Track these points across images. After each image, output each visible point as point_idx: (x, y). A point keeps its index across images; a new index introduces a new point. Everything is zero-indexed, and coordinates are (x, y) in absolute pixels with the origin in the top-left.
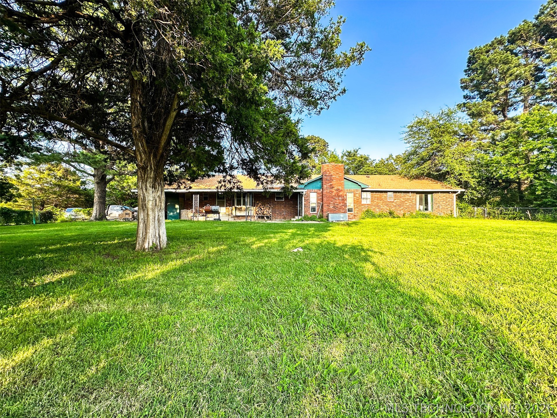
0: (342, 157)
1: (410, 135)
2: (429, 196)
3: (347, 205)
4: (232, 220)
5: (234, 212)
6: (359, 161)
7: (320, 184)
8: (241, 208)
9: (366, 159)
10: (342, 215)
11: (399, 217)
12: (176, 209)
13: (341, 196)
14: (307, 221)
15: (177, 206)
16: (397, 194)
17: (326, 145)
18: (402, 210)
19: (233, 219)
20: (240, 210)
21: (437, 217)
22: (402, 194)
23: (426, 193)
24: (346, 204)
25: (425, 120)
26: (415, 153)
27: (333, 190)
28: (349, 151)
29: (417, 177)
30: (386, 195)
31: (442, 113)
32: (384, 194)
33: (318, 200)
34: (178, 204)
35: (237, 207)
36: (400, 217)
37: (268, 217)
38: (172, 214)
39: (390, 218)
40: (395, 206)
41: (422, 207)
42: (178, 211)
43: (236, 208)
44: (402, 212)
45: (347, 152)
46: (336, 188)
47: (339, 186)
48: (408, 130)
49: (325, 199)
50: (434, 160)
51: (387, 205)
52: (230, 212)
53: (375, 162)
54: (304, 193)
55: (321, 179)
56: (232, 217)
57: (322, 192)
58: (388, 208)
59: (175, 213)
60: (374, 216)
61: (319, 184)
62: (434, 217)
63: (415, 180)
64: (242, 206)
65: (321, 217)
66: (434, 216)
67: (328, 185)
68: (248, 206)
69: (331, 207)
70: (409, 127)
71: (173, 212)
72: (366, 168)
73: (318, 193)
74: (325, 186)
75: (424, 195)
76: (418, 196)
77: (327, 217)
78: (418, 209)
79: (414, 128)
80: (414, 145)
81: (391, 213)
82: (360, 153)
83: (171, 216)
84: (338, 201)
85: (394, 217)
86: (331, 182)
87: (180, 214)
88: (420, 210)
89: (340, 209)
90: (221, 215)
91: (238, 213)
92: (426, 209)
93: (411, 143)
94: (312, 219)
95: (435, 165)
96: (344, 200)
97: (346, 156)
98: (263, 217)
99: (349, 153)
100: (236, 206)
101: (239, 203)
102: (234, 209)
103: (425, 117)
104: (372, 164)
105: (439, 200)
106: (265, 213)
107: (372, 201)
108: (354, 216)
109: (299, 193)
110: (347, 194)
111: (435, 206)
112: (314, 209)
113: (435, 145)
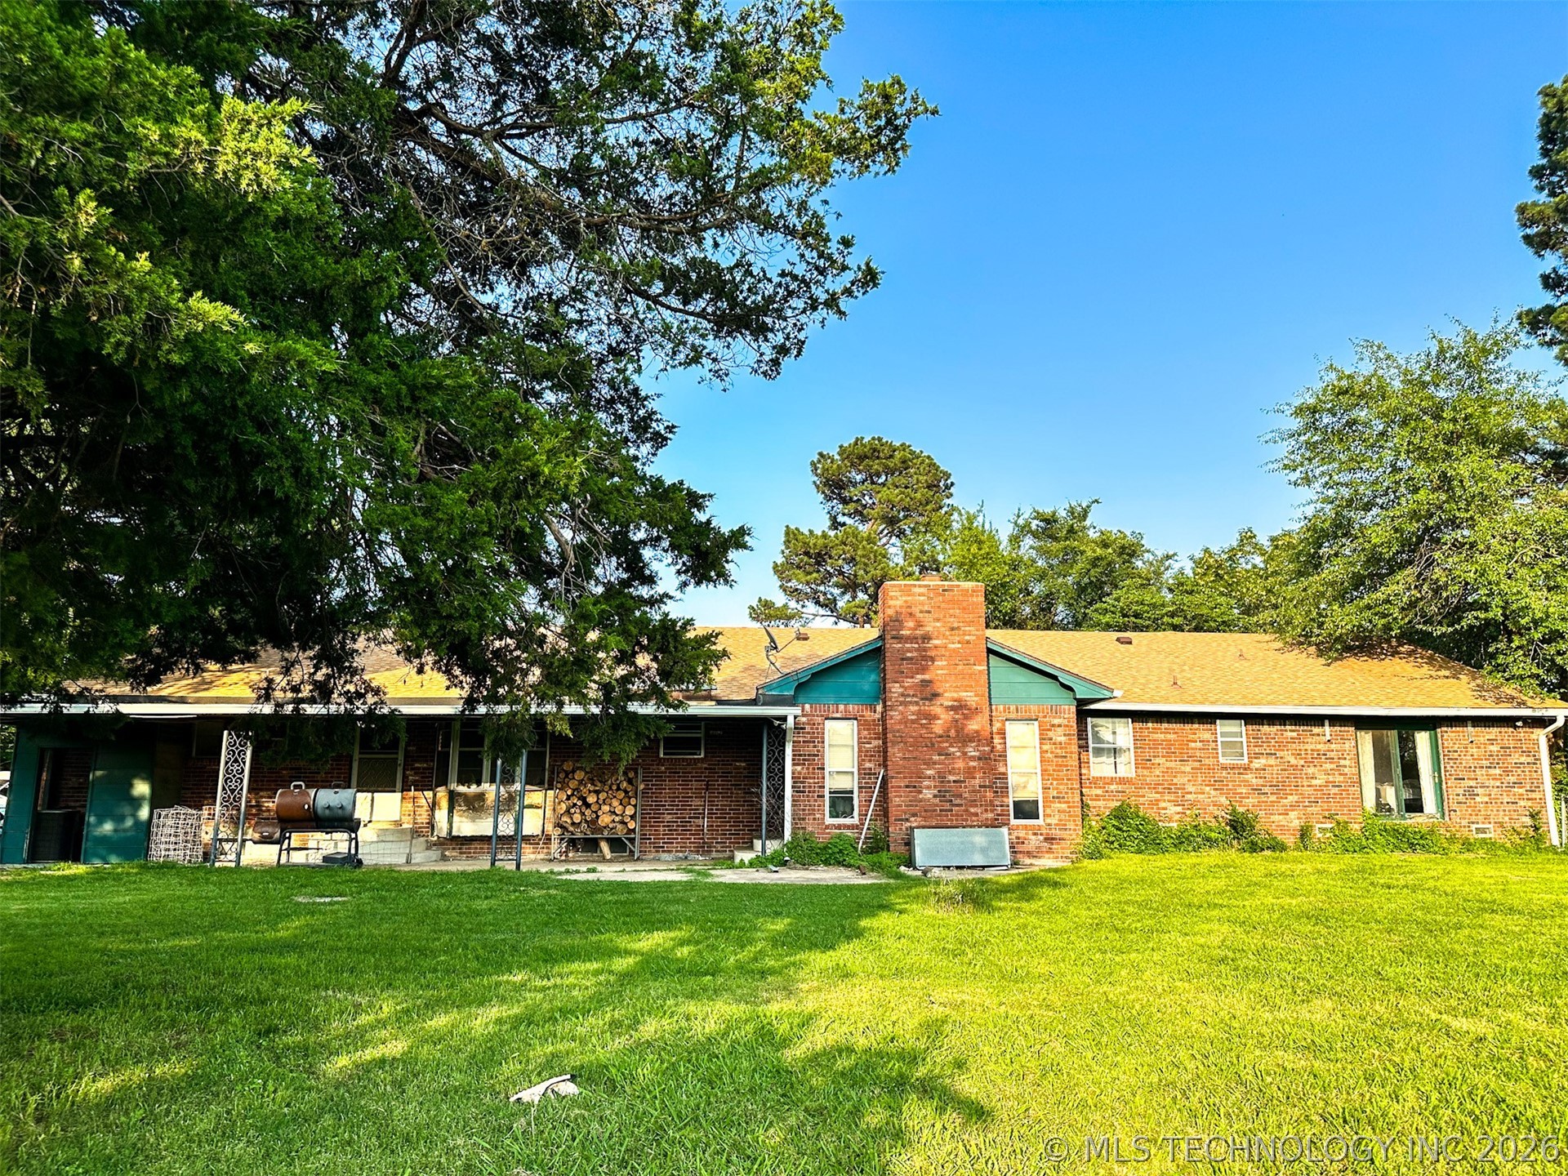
0: (1015, 540)
1: (1310, 446)
2: (1422, 739)
3: (1012, 780)
4: (424, 860)
5: (441, 815)
6: (1095, 562)
7: (873, 677)
8: (481, 797)
9: (1129, 551)
10: (979, 837)
11: (1277, 847)
12: (136, 803)
13: (975, 738)
14: (805, 866)
15: (142, 788)
16: (1266, 728)
17: (938, 483)
18: (1293, 807)
19: (434, 854)
20: (475, 805)
21: (1468, 846)
22: (1290, 732)
23: (1408, 725)
24: (1004, 777)
25: (1368, 381)
26: (1341, 528)
27: (937, 710)
28: (1047, 510)
29: (1362, 644)
30: (1207, 736)
31: (1442, 351)
32: (1202, 732)
33: (863, 755)
34: (151, 779)
35: (462, 789)
36: (1283, 848)
37: (617, 845)
38: (108, 827)
39: (1232, 855)
40: (1257, 790)
41: (1390, 795)
42: (144, 813)
43: (453, 797)
44: (1294, 821)
45: (1038, 516)
46: (948, 697)
47: (967, 688)
48: (1296, 424)
49: (895, 753)
50: (1430, 563)
51: (1219, 786)
52: (423, 818)
53: (1176, 566)
54: (790, 721)
55: (874, 654)
56: (430, 846)
57: (883, 718)
58: (1223, 800)
59: (129, 823)
60: (1150, 840)
61: (867, 679)
62: (1457, 847)
63: (1351, 661)
64: (485, 786)
65: (877, 845)
66: (1452, 839)
67: (908, 682)
68: (517, 786)
69: (928, 794)
70: (1299, 411)
71: (119, 819)
72: (1125, 595)
73: (863, 724)
74: (895, 689)
75: (1392, 736)
76: (1366, 739)
77: (909, 843)
78: (1370, 803)
79: (1327, 419)
80: (1331, 492)
81: (1239, 827)
82: (1099, 522)
83: (104, 840)
84: (960, 764)
85: (1254, 848)
86: (924, 670)
87: (146, 828)
88: (1381, 807)
89: (973, 803)
90: (363, 834)
91: (465, 826)
92: (1415, 806)
93: (1317, 486)
94: (832, 855)
95: (1437, 591)
96: (993, 759)
97: (1035, 535)
98: (591, 845)
99: (1047, 521)
100: (453, 786)
101: (471, 774)
102: (444, 804)
103: (1367, 368)
104: (1158, 574)
105: (1467, 761)
106: (605, 820)
107: (1142, 763)
108: (1049, 839)
109: (766, 721)
110: (1010, 728)
111: (1454, 790)
112: (841, 802)
113: (1422, 495)
